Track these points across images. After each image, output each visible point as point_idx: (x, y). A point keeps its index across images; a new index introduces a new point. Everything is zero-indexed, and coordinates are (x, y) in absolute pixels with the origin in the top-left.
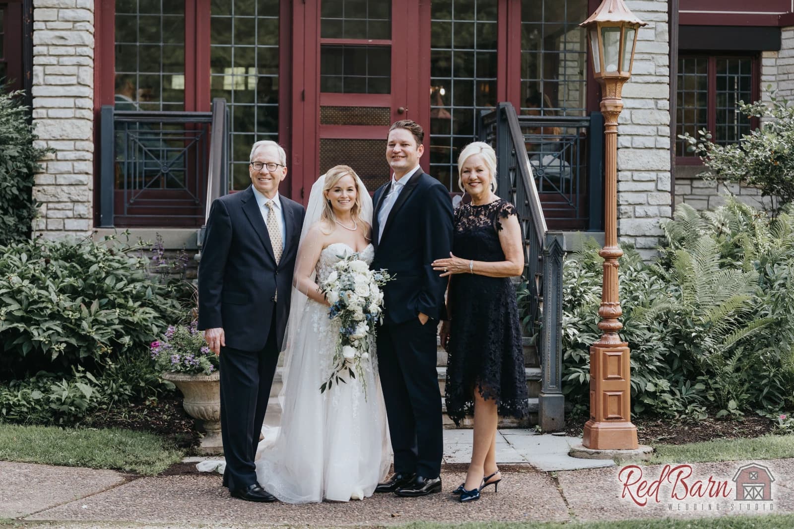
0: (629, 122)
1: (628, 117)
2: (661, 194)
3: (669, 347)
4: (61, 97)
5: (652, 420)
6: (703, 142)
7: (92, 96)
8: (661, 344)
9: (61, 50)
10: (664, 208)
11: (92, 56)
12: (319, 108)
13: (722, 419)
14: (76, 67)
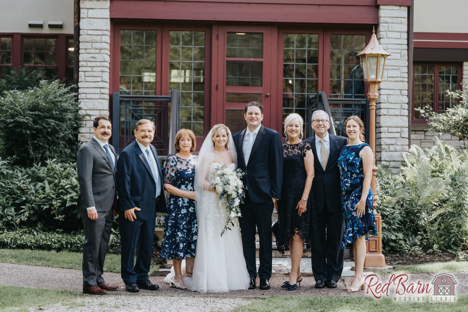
0: (387, 102)
1: (386, 99)
2: (403, 139)
3: (403, 217)
4: (93, 88)
5: (394, 254)
6: (428, 112)
7: (108, 87)
8: (399, 216)
9: (94, 64)
10: (405, 147)
11: (109, 66)
12: (225, 94)
13: (430, 254)
14: (101, 73)
